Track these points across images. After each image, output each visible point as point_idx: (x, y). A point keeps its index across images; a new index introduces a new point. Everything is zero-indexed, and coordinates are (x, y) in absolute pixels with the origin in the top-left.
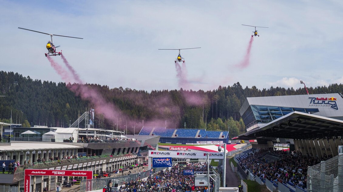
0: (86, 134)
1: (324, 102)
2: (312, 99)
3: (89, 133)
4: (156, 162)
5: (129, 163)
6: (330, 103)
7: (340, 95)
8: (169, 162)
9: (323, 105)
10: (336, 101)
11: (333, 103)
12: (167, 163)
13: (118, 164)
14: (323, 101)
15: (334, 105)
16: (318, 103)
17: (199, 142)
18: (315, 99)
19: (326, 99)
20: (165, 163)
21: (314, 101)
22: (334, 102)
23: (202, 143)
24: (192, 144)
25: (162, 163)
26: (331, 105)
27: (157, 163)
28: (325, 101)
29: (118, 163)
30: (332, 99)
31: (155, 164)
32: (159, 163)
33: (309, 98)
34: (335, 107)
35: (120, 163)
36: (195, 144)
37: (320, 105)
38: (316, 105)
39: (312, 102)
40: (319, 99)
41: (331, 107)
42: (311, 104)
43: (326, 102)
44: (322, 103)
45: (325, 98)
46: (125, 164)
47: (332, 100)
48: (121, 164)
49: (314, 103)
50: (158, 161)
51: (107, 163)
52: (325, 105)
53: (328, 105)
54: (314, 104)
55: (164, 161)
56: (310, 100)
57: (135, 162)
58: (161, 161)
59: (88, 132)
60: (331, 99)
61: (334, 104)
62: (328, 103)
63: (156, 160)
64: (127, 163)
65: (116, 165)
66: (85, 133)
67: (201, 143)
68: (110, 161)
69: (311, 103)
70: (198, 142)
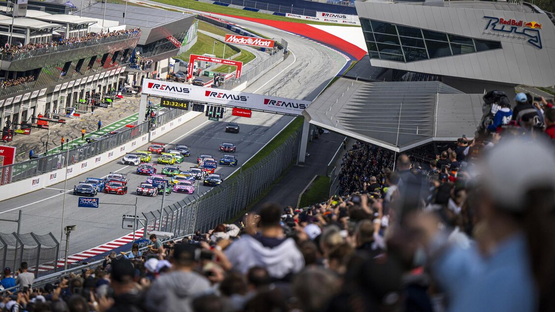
0: (8, 34)
1: (514, 29)
2: (491, 20)
3: (15, 31)
6: (526, 32)
7: (550, 18)
9: (511, 35)
10: (540, 31)
11: (534, 34)
13: (76, 93)
14: (512, 28)
15: (535, 39)
16: (502, 30)
17: (323, 15)
18: (496, 20)
19: (520, 24)
21: (494, 25)
22: (537, 32)
23: (331, 17)
24: (303, 17)
26: (530, 38)
28: (516, 28)
29: (74, 91)
30: (533, 25)
33: (485, 17)
34: (537, 42)
35: (79, 90)
36: (311, 19)
37: (506, 34)
38: (496, 33)
39: (490, 28)
40: (505, 22)
41: (529, 41)
42: (487, 31)
43: (520, 29)
44: (511, 32)
45: (517, 21)
47: (533, 27)
48: (82, 92)
49: (493, 29)
50: (84, 201)
51: (49, 94)
52: (516, 35)
53: (522, 36)
54: (493, 32)
55: (91, 202)
56: (486, 21)
58: (87, 201)
59: (12, 28)
60: (530, 24)
61: (536, 37)
62: (523, 33)
64: (100, 86)
65: (69, 96)
66: (6, 30)
67: (328, 18)
68: (56, 90)
69: (486, 29)
70: (319, 14)
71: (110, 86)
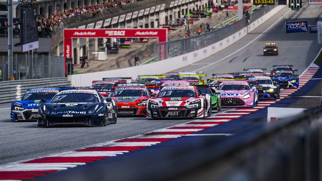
4: (290, 27)
5: (200, 7)
8: (304, 26)
12: (302, 28)
13: (183, 10)
20: (300, 28)
25: (297, 28)
27: (291, 29)
29: (182, 8)
31: (289, 29)
32: (294, 28)
35: (185, 7)
46: (194, 9)
48: (187, 10)
50: (292, 26)
51: (166, 10)
55: (299, 26)
57: (209, 4)
58: (295, 26)
63: (290, 25)
64: (197, 6)
65: (179, 12)
68: (171, 6)
71: (203, 6)
